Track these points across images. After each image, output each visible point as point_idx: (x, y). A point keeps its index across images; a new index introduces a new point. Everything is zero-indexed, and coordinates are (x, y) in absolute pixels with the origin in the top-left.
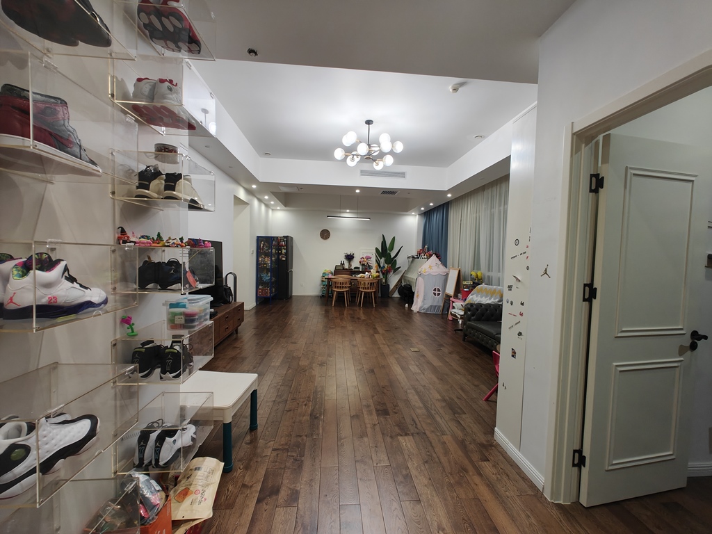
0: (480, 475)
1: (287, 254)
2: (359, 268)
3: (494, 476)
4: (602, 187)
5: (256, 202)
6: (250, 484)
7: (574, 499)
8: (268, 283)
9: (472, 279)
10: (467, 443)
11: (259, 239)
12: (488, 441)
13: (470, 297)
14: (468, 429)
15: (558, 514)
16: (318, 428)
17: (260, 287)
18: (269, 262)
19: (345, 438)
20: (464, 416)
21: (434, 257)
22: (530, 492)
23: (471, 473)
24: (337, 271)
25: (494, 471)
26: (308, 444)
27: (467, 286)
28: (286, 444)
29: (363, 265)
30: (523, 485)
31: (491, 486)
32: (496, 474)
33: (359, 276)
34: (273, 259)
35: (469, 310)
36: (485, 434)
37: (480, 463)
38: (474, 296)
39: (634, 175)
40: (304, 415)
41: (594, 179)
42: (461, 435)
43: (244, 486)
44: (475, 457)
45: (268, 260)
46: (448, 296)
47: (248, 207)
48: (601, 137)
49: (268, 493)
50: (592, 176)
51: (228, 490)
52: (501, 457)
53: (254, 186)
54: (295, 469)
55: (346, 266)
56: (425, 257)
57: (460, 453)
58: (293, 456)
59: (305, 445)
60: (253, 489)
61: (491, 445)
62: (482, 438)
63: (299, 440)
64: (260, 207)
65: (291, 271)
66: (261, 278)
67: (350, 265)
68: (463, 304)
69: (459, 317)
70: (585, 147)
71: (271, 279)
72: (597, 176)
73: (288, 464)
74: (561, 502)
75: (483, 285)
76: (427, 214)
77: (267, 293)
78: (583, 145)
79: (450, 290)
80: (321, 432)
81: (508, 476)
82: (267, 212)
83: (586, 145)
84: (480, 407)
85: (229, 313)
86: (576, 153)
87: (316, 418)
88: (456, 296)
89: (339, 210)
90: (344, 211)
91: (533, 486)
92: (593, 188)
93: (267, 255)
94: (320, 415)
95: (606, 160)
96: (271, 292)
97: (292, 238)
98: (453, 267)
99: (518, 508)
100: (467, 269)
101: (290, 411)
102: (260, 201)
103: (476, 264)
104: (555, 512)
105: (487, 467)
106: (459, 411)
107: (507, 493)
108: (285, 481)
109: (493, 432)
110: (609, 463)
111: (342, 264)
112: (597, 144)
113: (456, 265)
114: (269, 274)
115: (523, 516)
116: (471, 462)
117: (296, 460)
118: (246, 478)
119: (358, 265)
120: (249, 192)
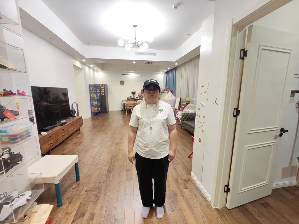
0: (183, 196)
1: (104, 92)
2: (138, 98)
3: (189, 196)
4: (246, 56)
5: (87, 69)
6: (70, 212)
7: (224, 206)
8: (96, 106)
9: (186, 102)
10: (178, 180)
11: (90, 86)
12: (188, 178)
13: (185, 109)
14: (180, 173)
15: (217, 214)
16: (110, 178)
17: (93, 108)
18: (96, 96)
19: (122, 182)
20: (178, 166)
21: (170, 92)
22: (205, 204)
23: (179, 196)
24: (128, 100)
25: (189, 193)
26: (104, 187)
27: (184, 105)
28: (93, 187)
29: (140, 96)
30: (201, 199)
31: (187, 202)
32: (190, 195)
33: (138, 101)
34: (98, 95)
35: (184, 116)
36: (187, 174)
37: (183, 190)
38: (187, 109)
39: (263, 49)
40: (104, 171)
41: (242, 52)
42: (176, 176)
43: (67, 213)
44: (182, 187)
45: (95, 96)
46: (176, 109)
47: (83, 71)
48: (247, 28)
49: (78, 217)
50: (242, 50)
51: (58, 217)
52: (193, 186)
53: (84, 60)
54: (95, 201)
55: (132, 97)
56: (167, 92)
57: (175, 185)
58: (95, 194)
59: (102, 187)
60: (72, 215)
61: (189, 180)
62: (185, 177)
63: (100, 184)
64: (89, 70)
65: (108, 100)
66: (93, 104)
67: (134, 97)
68: (182, 113)
69: (180, 119)
70: (239, 33)
71: (97, 104)
72: (244, 50)
73: (92, 199)
74: (218, 208)
75: (190, 105)
76: (167, 73)
77: (96, 110)
78: (238, 32)
79: (177, 107)
80: (111, 179)
81: (195, 196)
82: (94, 73)
83: (240, 32)
84: (186, 161)
85: (73, 122)
86: (234, 37)
87: (110, 172)
88: (179, 109)
89: (127, 72)
90: (130, 72)
91: (206, 200)
92: (242, 57)
93: (95, 93)
94: (112, 170)
95: (249, 41)
96: (98, 110)
97: (107, 85)
98: (178, 96)
99: (199, 213)
100: (184, 97)
101: (98, 169)
102: (89, 67)
103: (188, 95)
104: (215, 213)
105: (186, 192)
106: (176, 163)
107: (194, 205)
108: (89, 209)
109: (190, 174)
110: (240, 190)
111: (131, 96)
112: (245, 31)
113: (179, 96)
114: (96, 102)
115: (201, 217)
116: (180, 189)
117: (96, 196)
118: (69, 208)
119: (138, 96)
120: (82, 63)
